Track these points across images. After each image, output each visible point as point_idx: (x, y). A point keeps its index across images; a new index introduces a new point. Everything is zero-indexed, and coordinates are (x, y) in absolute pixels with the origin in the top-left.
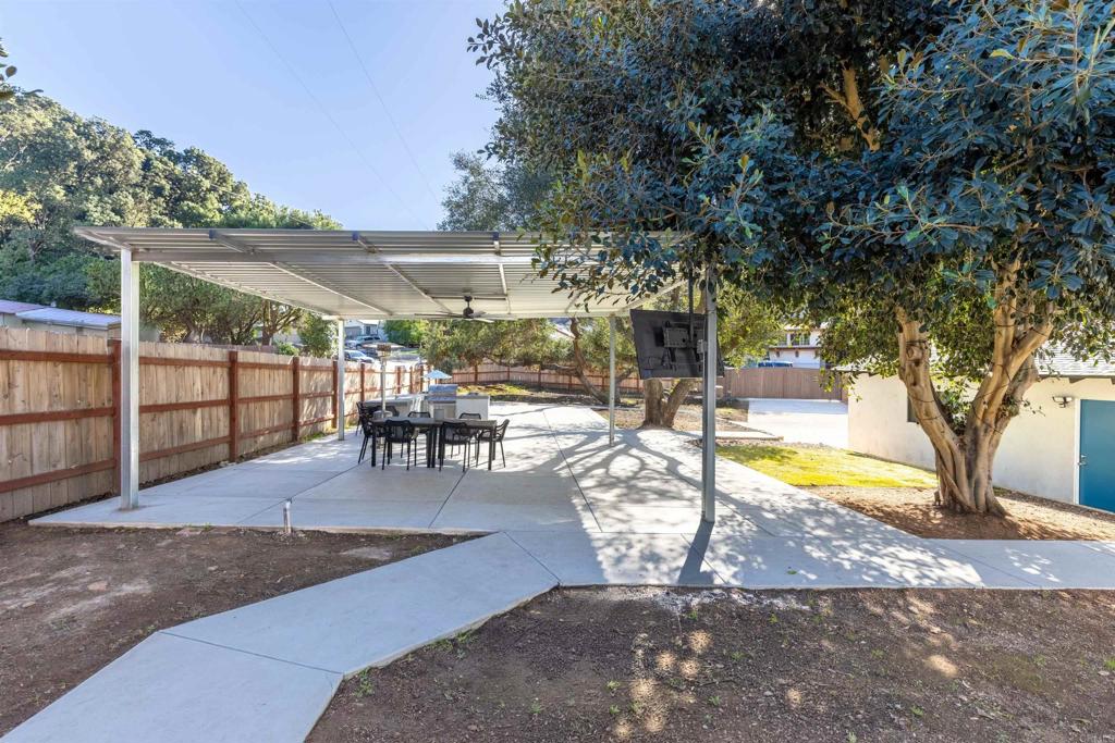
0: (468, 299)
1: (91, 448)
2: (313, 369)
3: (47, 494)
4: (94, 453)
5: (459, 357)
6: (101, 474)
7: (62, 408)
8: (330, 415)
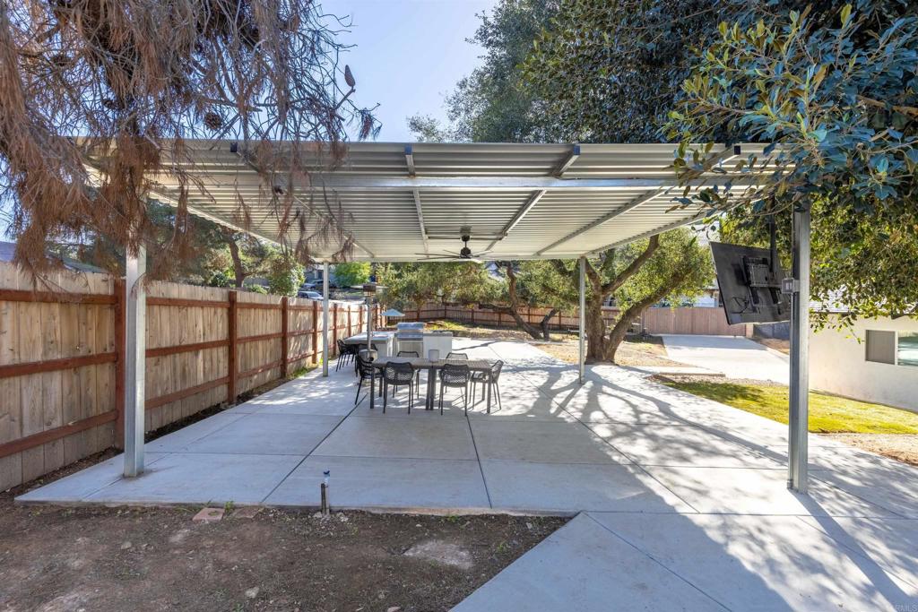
0: (466, 239)
1: (91, 402)
2: (298, 309)
3: (39, 459)
4: (94, 405)
5: (409, 297)
6: (102, 429)
7: (58, 356)
8: (311, 351)
